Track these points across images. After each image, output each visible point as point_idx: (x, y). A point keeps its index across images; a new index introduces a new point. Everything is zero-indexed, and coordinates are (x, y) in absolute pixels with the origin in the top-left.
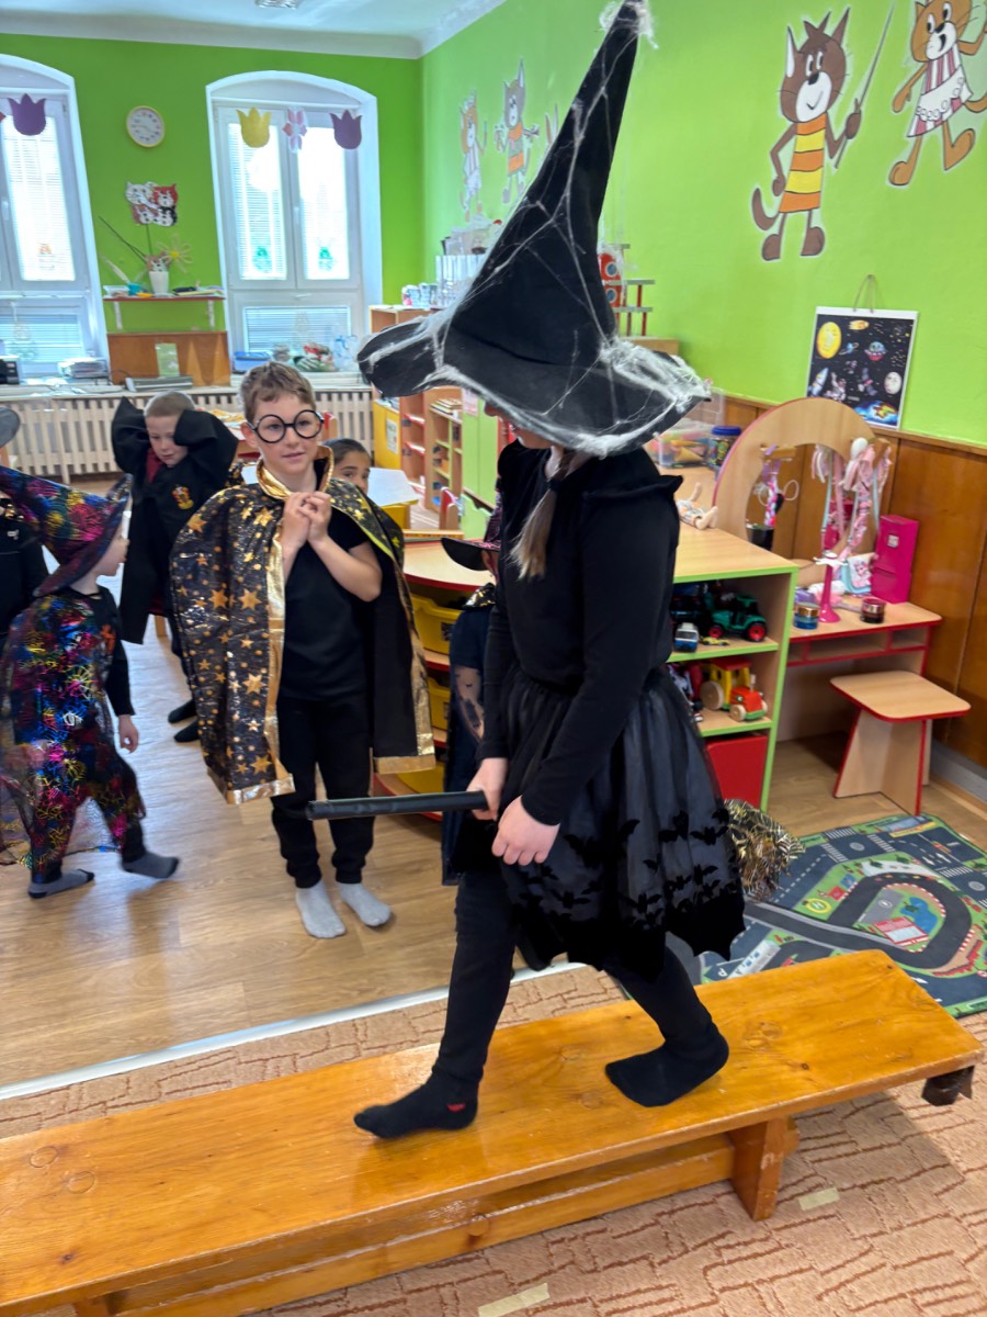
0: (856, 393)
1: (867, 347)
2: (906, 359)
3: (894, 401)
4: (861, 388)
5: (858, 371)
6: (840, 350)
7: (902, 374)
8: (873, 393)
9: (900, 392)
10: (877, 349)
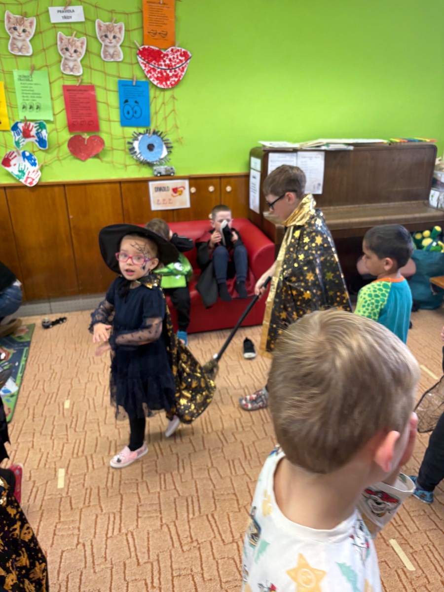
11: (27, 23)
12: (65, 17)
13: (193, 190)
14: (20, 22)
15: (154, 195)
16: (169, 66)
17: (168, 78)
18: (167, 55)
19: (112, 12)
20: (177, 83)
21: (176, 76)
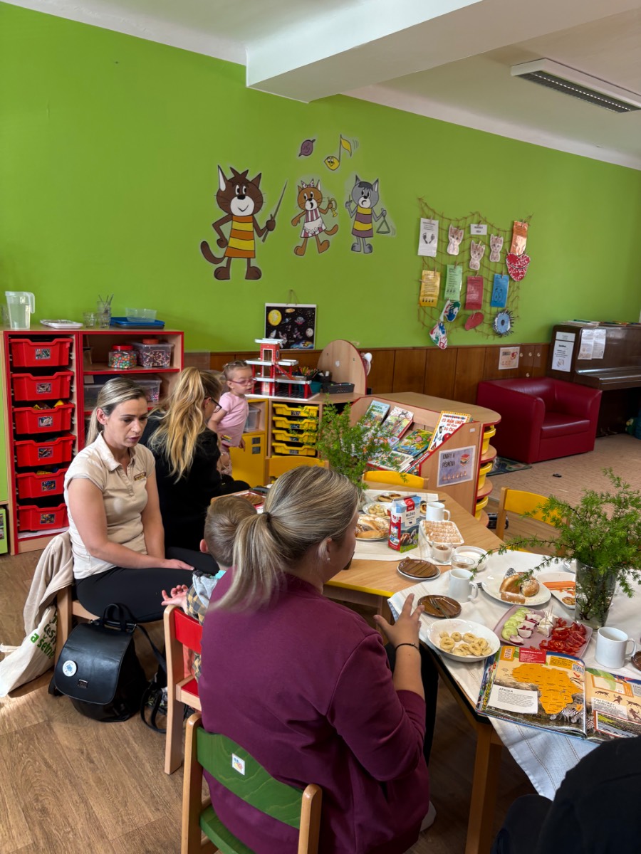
0: (293, 338)
1: (296, 319)
2: (314, 323)
3: (311, 339)
4: (295, 336)
5: (292, 330)
6: (281, 322)
7: (313, 329)
8: (301, 337)
9: (313, 336)
10: (300, 320)
11: (459, 234)
12: (478, 231)
13: (521, 355)
14: (456, 232)
15: (502, 359)
16: (519, 266)
17: (518, 274)
18: (519, 259)
19: (499, 229)
20: (522, 278)
21: (522, 273)
